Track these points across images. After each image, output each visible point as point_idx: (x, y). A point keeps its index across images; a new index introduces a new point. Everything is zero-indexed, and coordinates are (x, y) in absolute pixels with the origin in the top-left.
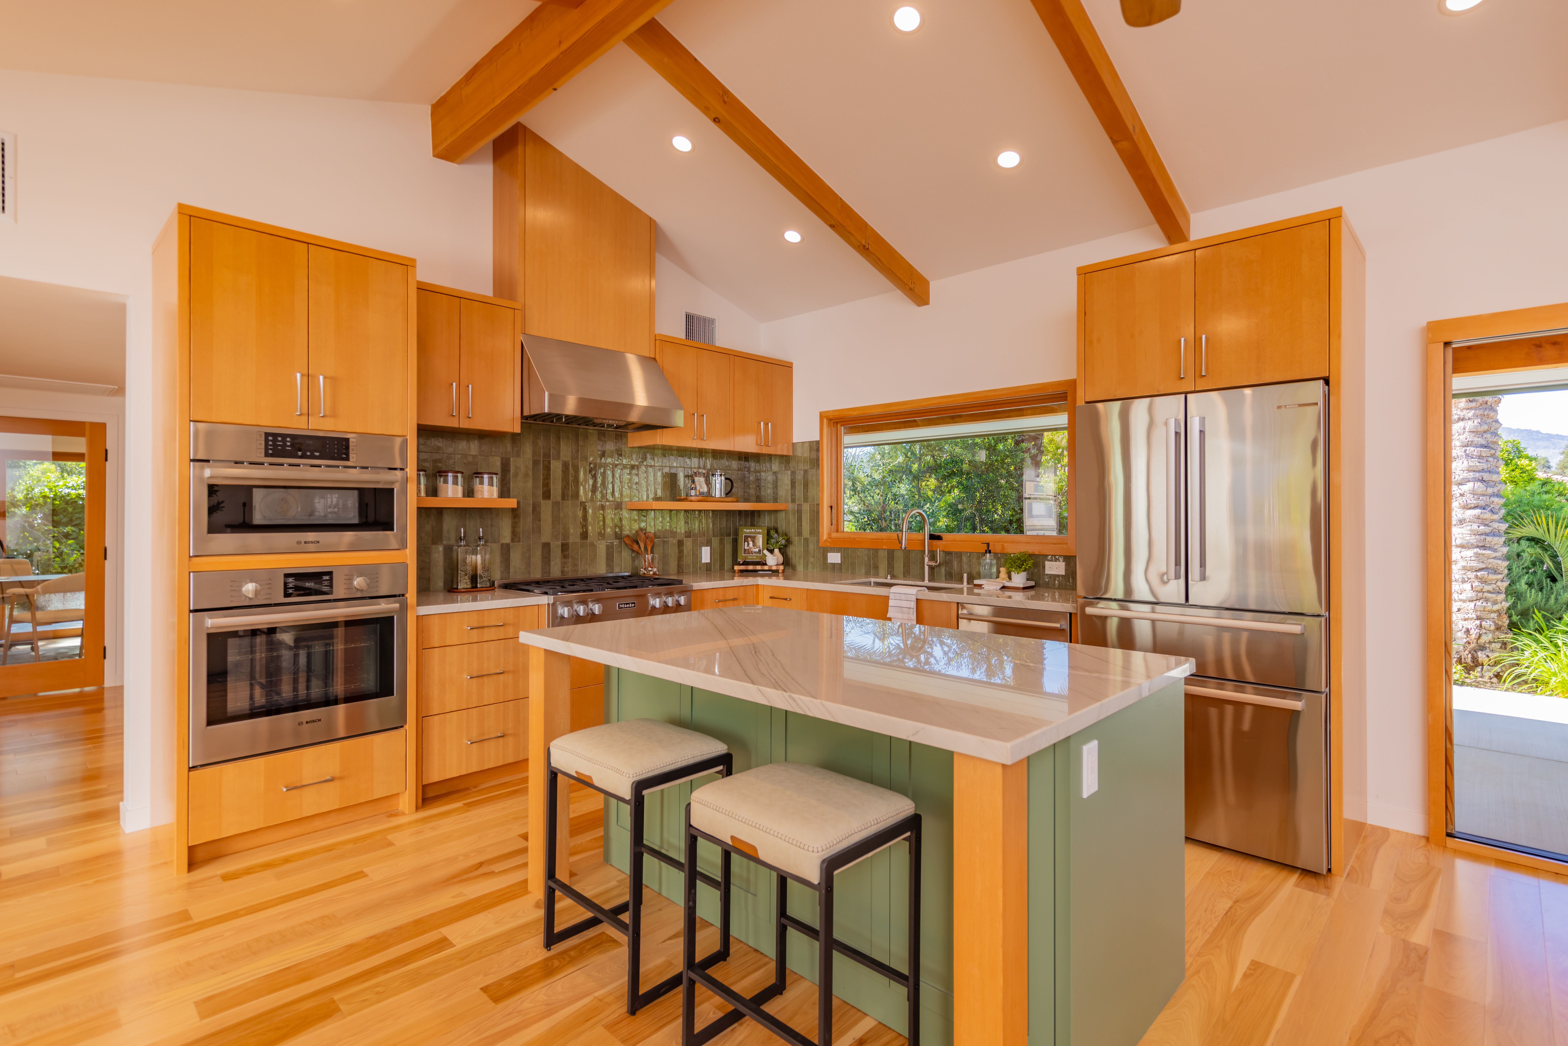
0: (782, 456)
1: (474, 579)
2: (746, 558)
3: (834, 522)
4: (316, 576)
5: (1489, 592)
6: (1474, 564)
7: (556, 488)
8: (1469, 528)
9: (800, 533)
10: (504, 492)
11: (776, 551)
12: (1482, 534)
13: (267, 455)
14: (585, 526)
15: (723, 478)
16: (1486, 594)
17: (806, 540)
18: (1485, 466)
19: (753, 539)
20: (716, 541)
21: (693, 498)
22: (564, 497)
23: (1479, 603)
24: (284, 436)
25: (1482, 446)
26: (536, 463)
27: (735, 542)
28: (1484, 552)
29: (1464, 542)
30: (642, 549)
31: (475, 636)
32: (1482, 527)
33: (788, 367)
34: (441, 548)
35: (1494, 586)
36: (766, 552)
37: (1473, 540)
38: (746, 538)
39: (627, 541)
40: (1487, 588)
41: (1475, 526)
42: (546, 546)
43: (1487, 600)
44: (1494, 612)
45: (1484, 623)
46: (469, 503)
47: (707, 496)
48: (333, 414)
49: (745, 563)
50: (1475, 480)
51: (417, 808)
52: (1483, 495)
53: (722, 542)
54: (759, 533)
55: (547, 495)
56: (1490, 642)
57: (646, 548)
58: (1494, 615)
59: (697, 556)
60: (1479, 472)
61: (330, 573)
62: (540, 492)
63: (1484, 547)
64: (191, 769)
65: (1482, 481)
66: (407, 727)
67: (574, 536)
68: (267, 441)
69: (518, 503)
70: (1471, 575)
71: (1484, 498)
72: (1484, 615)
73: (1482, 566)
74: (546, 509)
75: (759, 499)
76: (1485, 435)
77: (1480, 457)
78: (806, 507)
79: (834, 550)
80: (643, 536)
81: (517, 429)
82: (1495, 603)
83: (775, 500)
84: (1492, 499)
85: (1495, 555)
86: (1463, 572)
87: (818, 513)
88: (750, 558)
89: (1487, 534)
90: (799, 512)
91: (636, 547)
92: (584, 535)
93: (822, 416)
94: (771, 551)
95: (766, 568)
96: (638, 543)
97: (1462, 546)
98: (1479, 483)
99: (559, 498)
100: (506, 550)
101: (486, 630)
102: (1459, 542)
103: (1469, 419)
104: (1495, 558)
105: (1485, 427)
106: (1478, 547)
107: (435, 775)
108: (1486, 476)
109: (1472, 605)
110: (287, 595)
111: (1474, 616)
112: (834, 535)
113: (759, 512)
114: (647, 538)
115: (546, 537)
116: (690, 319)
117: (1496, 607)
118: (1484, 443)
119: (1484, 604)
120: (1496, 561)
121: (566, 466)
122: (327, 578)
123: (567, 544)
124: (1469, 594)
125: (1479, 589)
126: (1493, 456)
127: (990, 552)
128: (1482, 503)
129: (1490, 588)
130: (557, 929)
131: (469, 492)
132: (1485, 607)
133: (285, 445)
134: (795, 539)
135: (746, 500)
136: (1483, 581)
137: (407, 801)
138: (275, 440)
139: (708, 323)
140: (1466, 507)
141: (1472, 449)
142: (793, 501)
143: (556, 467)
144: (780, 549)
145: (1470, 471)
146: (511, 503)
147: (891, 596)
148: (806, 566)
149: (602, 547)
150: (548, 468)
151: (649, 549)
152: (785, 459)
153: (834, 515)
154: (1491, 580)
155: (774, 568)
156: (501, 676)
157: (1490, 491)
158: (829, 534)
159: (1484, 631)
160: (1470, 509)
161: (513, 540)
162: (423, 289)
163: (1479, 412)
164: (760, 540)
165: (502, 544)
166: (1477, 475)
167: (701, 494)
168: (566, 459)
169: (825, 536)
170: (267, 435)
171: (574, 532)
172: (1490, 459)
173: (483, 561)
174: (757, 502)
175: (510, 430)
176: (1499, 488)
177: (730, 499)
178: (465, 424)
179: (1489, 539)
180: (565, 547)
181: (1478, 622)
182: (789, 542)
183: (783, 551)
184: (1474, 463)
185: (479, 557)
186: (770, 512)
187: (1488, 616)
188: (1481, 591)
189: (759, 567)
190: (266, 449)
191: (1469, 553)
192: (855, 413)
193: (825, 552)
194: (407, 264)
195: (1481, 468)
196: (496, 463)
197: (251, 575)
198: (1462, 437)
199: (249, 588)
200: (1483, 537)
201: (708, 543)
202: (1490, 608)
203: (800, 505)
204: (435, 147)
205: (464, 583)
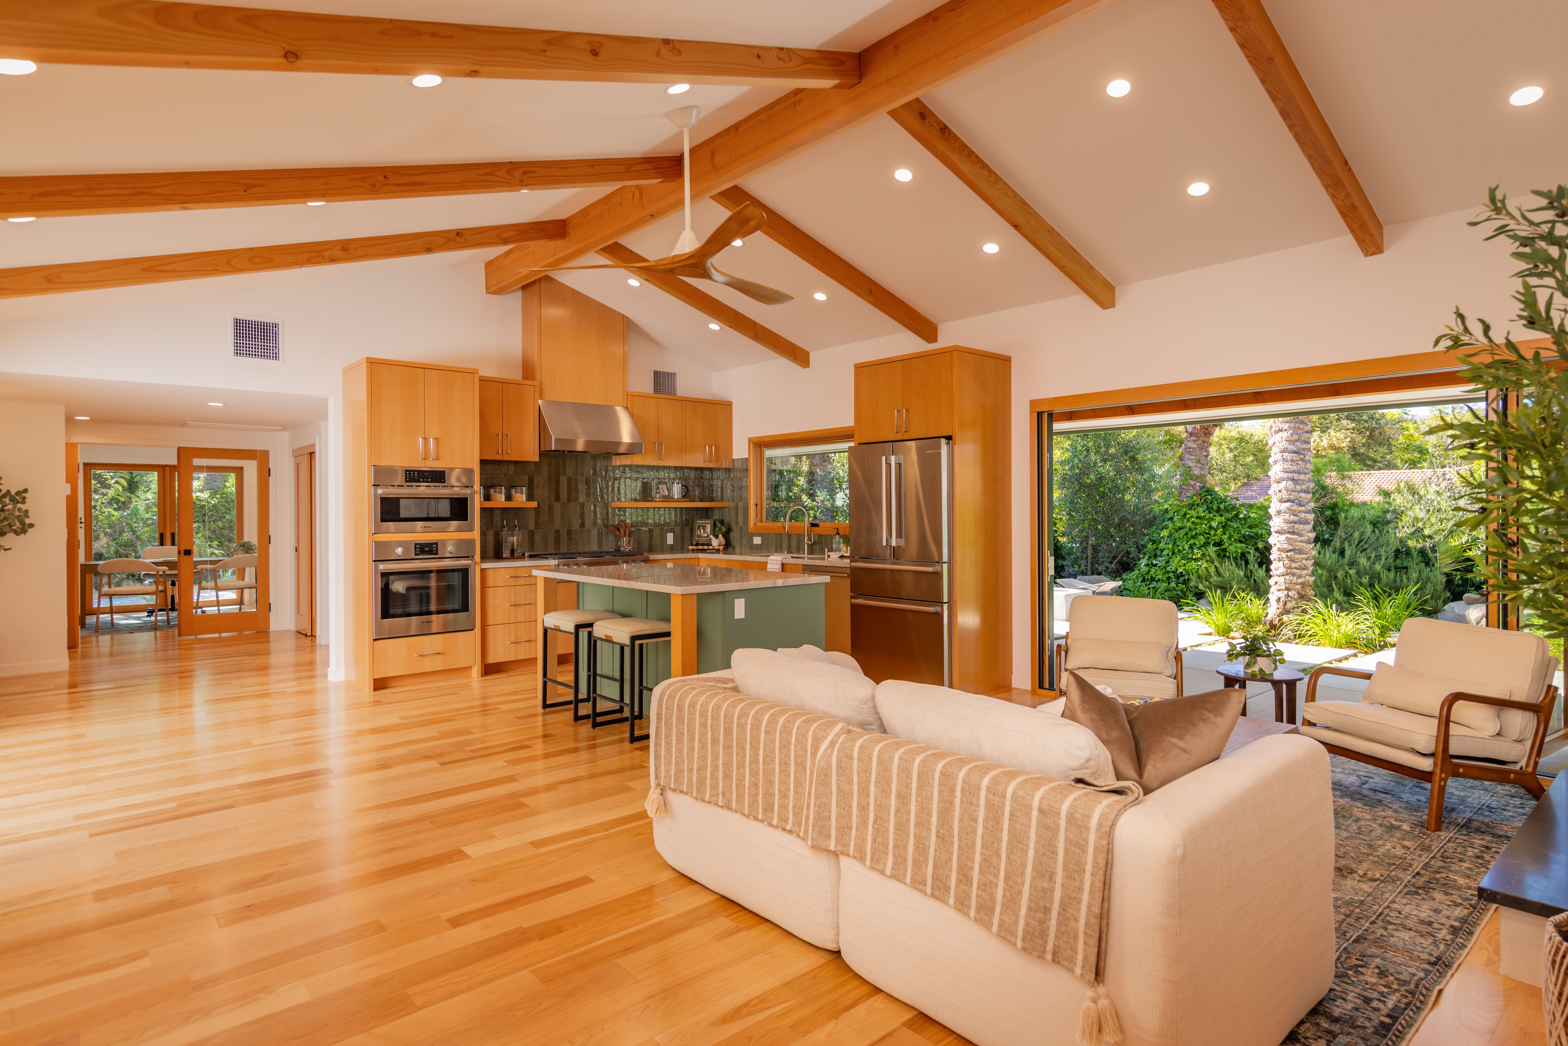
0: (726, 469)
1: (512, 551)
2: (698, 540)
3: (759, 515)
4: (430, 545)
5: (1296, 568)
6: (1285, 546)
7: (564, 495)
8: (1283, 517)
9: (737, 524)
10: (530, 498)
11: (720, 536)
12: (1292, 523)
13: (406, 481)
14: (582, 518)
15: (680, 485)
16: (1293, 570)
17: (741, 528)
18: (1295, 468)
19: (704, 527)
20: (678, 530)
21: (657, 500)
22: (569, 500)
23: (1287, 577)
24: (414, 471)
25: (1295, 452)
26: (550, 478)
27: (692, 530)
28: (1292, 536)
29: (1280, 528)
30: (622, 534)
31: (512, 582)
32: (1292, 517)
33: (728, 405)
34: (492, 532)
35: (1300, 564)
36: (711, 536)
37: (1285, 527)
38: (699, 527)
39: (612, 529)
40: (1294, 565)
41: (1287, 516)
42: (557, 532)
43: (1293, 575)
44: (1299, 584)
45: (1290, 593)
46: (509, 505)
47: (668, 498)
48: (437, 458)
49: (697, 544)
50: (1288, 479)
51: (482, 676)
52: (1294, 491)
53: (682, 530)
54: (708, 523)
55: (557, 499)
56: (1294, 608)
57: (625, 533)
58: (1298, 587)
59: (664, 539)
60: (1291, 472)
61: (436, 544)
62: (553, 497)
63: (1293, 533)
64: (375, 640)
65: (1293, 480)
66: (476, 630)
67: (576, 526)
68: (406, 474)
69: (538, 504)
70: (1284, 555)
71: (1294, 493)
72: (1291, 587)
73: (1291, 547)
74: (557, 507)
75: (712, 500)
76: (1296, 443)
77: (1292, 461)
78: (741, 505)
79: (759, 535)
80: (623, 525)
81: (537, 460)
82: (1300, 577)
83: (722, 500)
84: (1300, 494)
85: (1301, 539)
86: (1279, 553)
87: (748, 508)
88: (701, 541)
89: (1295, 523)
90: (737, 508)
91: (618, 532)
92: (583, 525)
93: (750, 440)
94: (717, 537)
95: (711, 547)
96: (619, 530)
97: (1278, 532)
98: (1290, 482)
99: (566, 501)
100: (531, 535)
101: (518, 579)
102: (1276, 529)
103: (1286, 430)
104: (1301, 541)
105: (1296, 437)
106: (1289, 532)
107: (491, 660)
108: (1296, 476)
109: (1283, 578)
110: (416, 554)
111: (1284, 587)
112: (759, 524)
113: (712, 508)
114: (626, 527)
115: (557, 525)
116: (657, 374)
117: (1300, 581)
118: (1295, 449)
119: (1291, 578)
120: (1301, 544)
121: (569, 479)
122: (435, 546)
123: (571, 530)
124: (1282, 570)
125: (1288, 566)
126: (1302, 460)
127: (838, 534)
128: (1292, 497)
129: (1296, 565)
130: (548, 703)
131: (509, 498)
132: (1291, 580)
133: (414, 476)
134: (734, 527)
135: (701, 500)
136: (1292, 560)
137: (476, 671)
138: (410, 474)
139: (671, 376)
140: (1281, 501)
141: (1287, 454)
142: (733, 500)
143: (563, 480)
144: (723, 535)
145: (1285, 472)
146: (534, 504)
147: (769, 562)
148: (741, 547)
149: (594, 533)
150: (558, 481)
151: (627, 534)
152: (728, 470)
153: (759, 511)
154: (1298, 559)
155: (716, 548)
156: (528, 606)
157: (1298, 488)
158: (755, 525)
159: (1289, 599)
160: (1284, 502)
161: (536, 528)
162: (483, 380)
163: (1292, 425)
164: (709, 529)
165: (529, 531)
166: (1290, 475)
167: (664, 496)
168: (569, 475)
169: (751, 525)
170: (406, 471)
171: (576, 523)
172: (1300, 462)
173: (518, 540)
174: (710, 501)
175: (533, 460)
176: (1308, 485)
177: (685, 500)
178: (506, 458)
179: (1296, 526)
180: (569, 532)
181: (1286, 592)
182: (729, 530)
183: (726, 536)
184: (1288, 465)
185: (515, 538)
186: (719, 508)
187: (1294, 587)
188: (1290, 568)
189: (706, 547)
190: (406, 478)
191: (1283, 538)
192: (768, 439)
193: (752, 536)
194: (473, 372)
195: (1292, 470)
196: (526, 478)
197: (400, 544)
198: (1281, 445)
199: (399, 551)
200: (1292, 525)
201: (672, 531)
202: (1295, 581)
203: (737, 504)
204: (487, 289)
205: (506, 554)
